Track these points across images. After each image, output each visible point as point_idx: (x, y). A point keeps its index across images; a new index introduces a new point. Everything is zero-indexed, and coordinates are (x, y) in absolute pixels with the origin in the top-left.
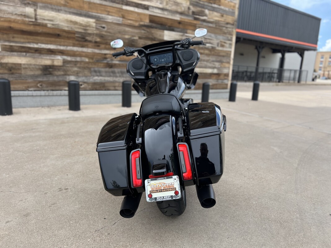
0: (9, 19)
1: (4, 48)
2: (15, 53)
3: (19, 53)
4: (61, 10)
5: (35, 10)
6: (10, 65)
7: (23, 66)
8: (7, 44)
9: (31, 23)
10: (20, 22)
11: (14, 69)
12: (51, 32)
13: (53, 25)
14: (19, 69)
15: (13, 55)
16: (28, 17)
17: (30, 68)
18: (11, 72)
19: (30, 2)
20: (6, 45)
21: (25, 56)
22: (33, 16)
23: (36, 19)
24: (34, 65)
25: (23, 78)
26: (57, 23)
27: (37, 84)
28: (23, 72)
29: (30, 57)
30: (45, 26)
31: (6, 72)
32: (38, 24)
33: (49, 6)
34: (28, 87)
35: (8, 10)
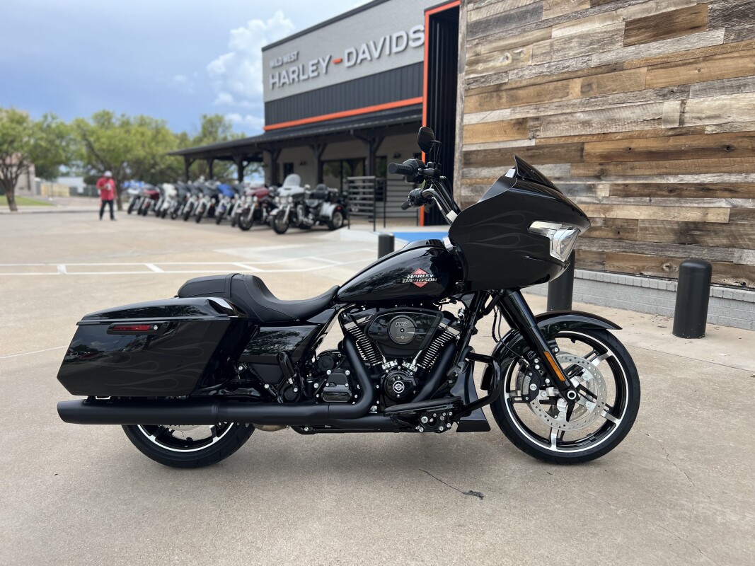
0: (629, 134)
1: (614, 190)
2: (631, 199)
3: (638, 199)
4: (745, 85)
5: (683, 103)
6: (618, 223)
7: (641, 225)
8: (620, 182)
9: (670, 133)
10: (648, 135)
11: (625, 230)
12: (711, 143)
13: (720, 125)
14: (633, 231)
15: (627, 204)
16: (667, 121)
17: (652, 228)
18: (618, 237)
19: (675, 89)
20: (618, 185)
21: (650, 204)
22: (677, 115)
23: (682, 122)
24: (663, 222)
25: (637, 250)
26: (730, 119)
27: (662, 263)
28: (639, 235)
29: (656, 205)
30: (699, 132)
31: (611, 235)
32: (684, 131)
33: (717, 84)
34: (643, 268)
35: (632, 116)
